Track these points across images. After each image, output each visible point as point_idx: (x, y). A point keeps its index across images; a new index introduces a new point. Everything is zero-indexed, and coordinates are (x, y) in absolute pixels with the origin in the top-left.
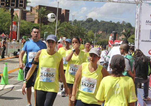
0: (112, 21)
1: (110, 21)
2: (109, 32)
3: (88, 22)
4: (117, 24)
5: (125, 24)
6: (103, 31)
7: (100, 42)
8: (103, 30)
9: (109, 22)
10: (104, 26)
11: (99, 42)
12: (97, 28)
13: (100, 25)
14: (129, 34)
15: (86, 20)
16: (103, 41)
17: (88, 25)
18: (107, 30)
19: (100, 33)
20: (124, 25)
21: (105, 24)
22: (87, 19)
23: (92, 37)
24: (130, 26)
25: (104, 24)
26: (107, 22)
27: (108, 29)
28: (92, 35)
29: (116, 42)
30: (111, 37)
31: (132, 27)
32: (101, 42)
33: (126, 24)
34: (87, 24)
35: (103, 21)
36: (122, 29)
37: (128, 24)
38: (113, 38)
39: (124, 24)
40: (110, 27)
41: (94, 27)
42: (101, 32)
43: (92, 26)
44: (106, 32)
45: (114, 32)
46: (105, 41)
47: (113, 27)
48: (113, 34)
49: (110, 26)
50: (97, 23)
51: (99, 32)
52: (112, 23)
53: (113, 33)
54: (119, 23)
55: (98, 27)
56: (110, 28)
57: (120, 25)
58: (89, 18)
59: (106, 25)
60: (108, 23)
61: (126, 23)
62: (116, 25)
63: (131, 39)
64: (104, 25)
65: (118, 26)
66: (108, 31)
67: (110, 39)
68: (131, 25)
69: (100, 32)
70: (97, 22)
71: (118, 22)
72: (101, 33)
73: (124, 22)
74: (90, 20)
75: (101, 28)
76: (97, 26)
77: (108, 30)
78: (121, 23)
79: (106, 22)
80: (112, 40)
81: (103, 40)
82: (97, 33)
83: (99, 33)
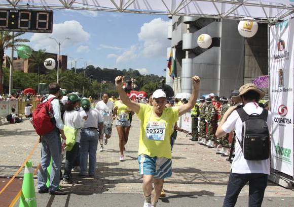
0: (116, 69)
5: (132, 72)
6: (108, 81)
15: (85, 68)
21: (108, 72)
22: (87, 67)
23: (97, 88)
31: (141, 75)
35: (107, 69)
37: (136, 72)
42: (105, 82)
45: (127, 81)
48: (127, 83)
51: (103, 82)
52: (117, 71)
57: (126, 73)
58: (90, 66)
60: (112, 70)
68: (139, 73)
70: (100, 70)
73: (131, 70)
74: (91, 68)
78: (127, 71)
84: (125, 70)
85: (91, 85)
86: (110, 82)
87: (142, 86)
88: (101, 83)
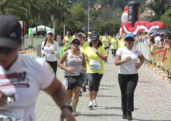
2: (117, 5)
6: (104, 4)
7: (101, 29)
8: (104, 2)
11: (98, 27)
14: (163, 6)
16: (107, 26)
19: (97, 9)
23: (82, 18)
29: (138, 26)
30: (125, 14)
32: (102, 27)
38: (131, 17)
42: (100, 6)
45: (131, 2)
46: (111, 25)
48: (131, 7)
51: (95, 7)
53: (131, 5)
63: (168, 17)
66: (114, 4)
67: (122, 18)
69: (97, 7)
72: (99, 9)
77: (114, 1)
80: (130, 20)
81: (107, 23)
82: (91, 8)
83: (95, 9)
85: (69, 13)
86: (109, 6)
88: (93, 9)
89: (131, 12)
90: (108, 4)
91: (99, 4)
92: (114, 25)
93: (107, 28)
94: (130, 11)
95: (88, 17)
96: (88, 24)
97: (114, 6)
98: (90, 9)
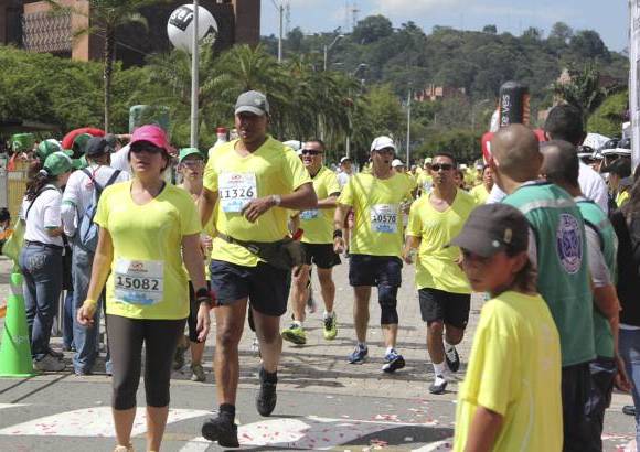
0: (494, 29)
1: (486, 28)
2: (485, 89)
3: (363, 40)
4: (526, 44)
5: (568, 41)
6: (451, 87)
8: (450, 81)
9: (481, 30)
10: (452, 56)
11: (432, 144)
12: (416, 67)
13: (432, 53)
14: (594, 93)
15: (351, 30)
16: (453, 141)
17: (363, 55)
18: (472, 80)
19: (433, 98)
20: (566, 46)
21: (458, 46)
22: (359, 23)
23: (393, 121)
24: (596, 46)
25: (451, 48)
26: (468, 32)
27: (474, 72)
28: (390, 107)
31: (609, 53)
32: (441, 144)
33: (574, 39)
34: (360, 53)
35: (449, 31)
36: (551, 68)
37: (586, 41)
38: (505, 120)
39: (562, 38)
40: (485, 64)
41: (399, 63)
42: (439, 91)
43: (390, 61)
44: (468, 92)
45: (508, 85)
46: (465, 140)
47: (502, 59)
48: (506, 97)
49: (486, 54)
50: (412, 44)
51: (429, 93)
52: (498, 40)
53: (506, 92)
54: (536, 33)
55: (420, 65)
56: (484, 68)
57: (540, 44)
58: (371, 19)
59: (464, 49)
61: (575, 33)
62: (520, 49)
63: (607, 121)
64: (455, 50)
65: (530, 50)
66: (477, 84)
67: (493, 123)
68: (602, 44)
69: (433, 93)
70: (416, 39)
71: (531, 29)
72: (437, 97)
73: (561, 28)
74: (374, 31)
75: (437, 71)
76: (414, 58)
77: (477, 78)
78: (545, 36)
79: (461, 34)
81: (453, 133)
82: (419, 96)
83: (426, 98)
84: (532, 34)
85: (361, 110)
86: (463, 90)
87: (596, 103)
88: (422, 98)
89: (507, 110)
90: (461, 86)
91: (439, 86)
92: (472, 139)
93: (455, 147)
94: (505, 106)
95: (406, 120)
96: (406, 137)
97: (478, 90)
98: (416, 99)
